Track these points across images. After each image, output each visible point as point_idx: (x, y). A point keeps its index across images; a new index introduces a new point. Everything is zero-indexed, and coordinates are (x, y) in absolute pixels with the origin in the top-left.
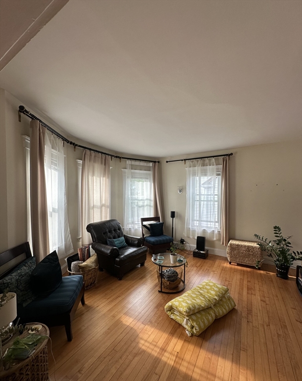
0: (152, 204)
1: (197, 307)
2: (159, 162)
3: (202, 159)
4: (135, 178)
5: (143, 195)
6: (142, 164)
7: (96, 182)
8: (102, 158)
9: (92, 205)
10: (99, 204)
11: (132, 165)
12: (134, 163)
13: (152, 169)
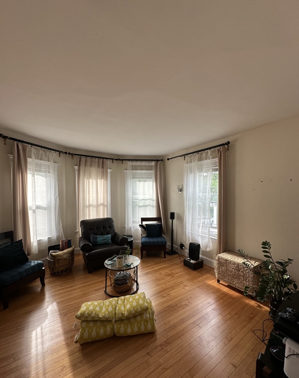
0: (155, 203)
1: (93, 314)
2: (162, 160)
3: (199, 152)
4: (136, 178)
5: (144, 194)
6: (144, 163)
7: (93, 184)
8: (98, 162)
9: (87, 204)
10: (95, 203)
11: (132, 166)
12: (134, 163)
13: (153, 168)
